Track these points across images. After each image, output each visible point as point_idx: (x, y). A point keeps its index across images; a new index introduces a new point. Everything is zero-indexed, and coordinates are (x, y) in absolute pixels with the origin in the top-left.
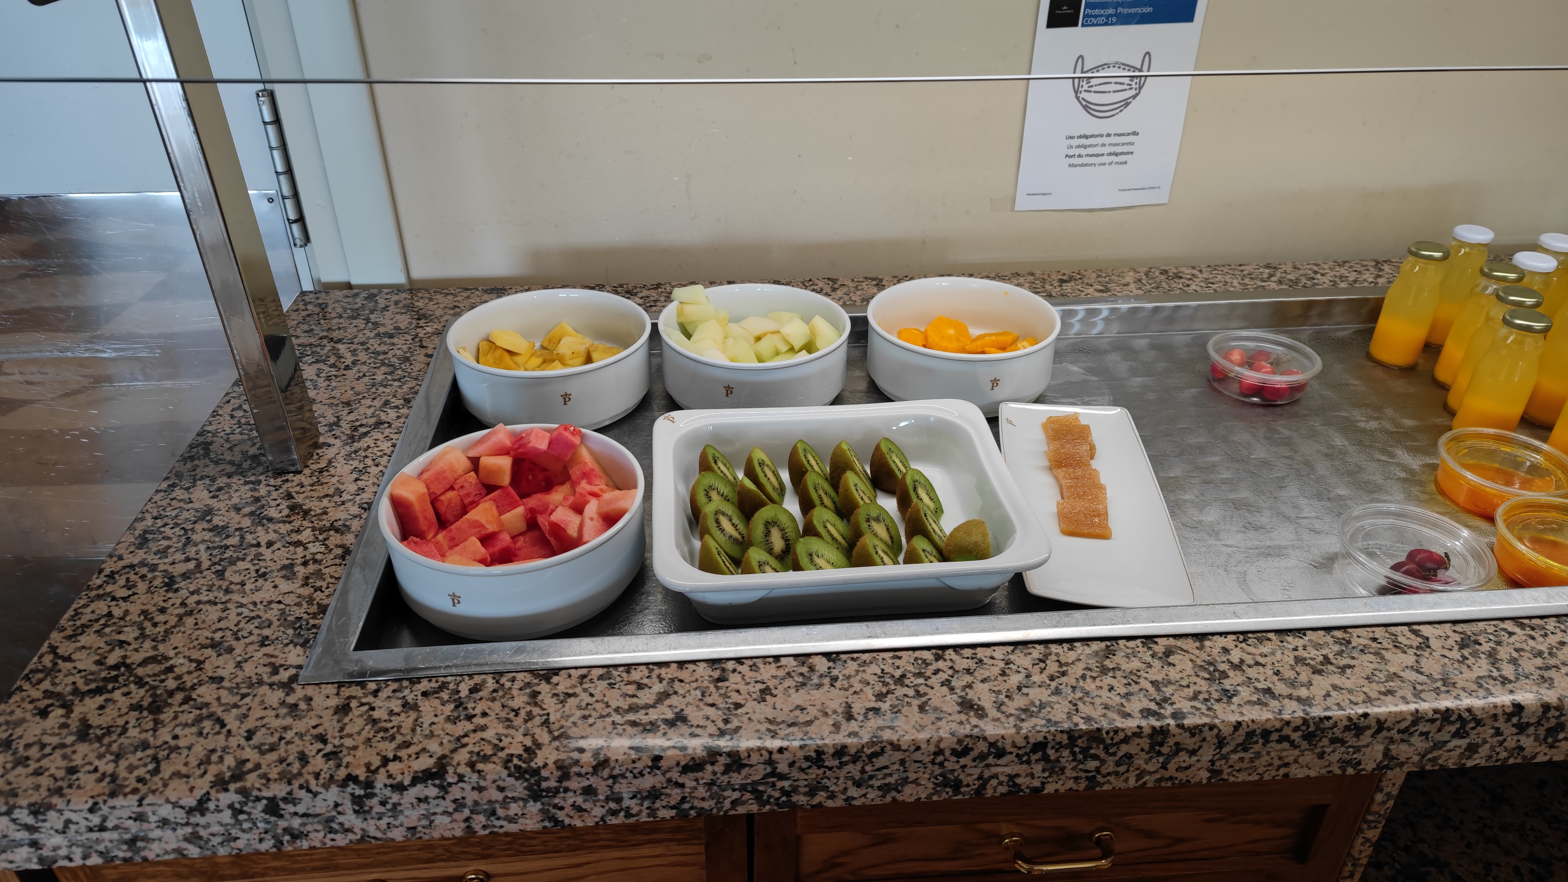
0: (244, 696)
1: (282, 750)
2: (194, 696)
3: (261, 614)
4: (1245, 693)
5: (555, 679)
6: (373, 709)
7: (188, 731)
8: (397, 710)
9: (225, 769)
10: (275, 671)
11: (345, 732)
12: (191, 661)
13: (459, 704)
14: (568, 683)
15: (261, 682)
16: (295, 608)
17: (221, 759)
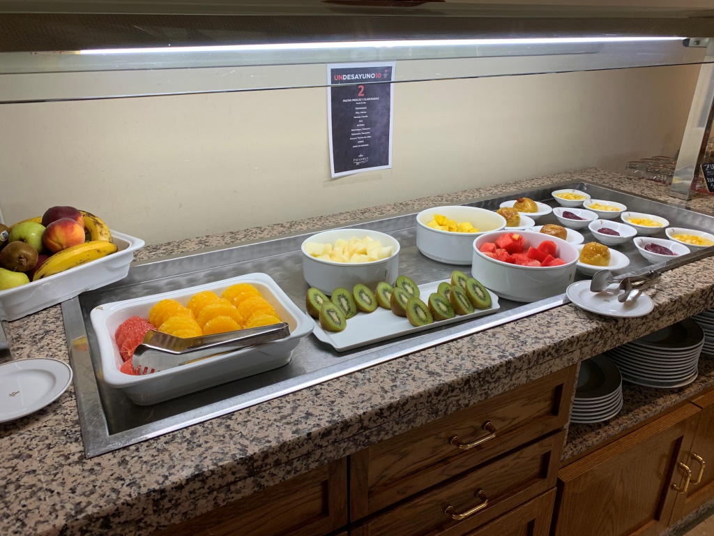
0: (55, 475)
1: (99, 491)
2: (21, 484)
3: (38, 435)
4: (529, 341)
5: (233, 417)
6: (141, 457)
7: (29, 501)
8: (155, 454)
9: (69, 510)
10: (67, 457)
11: (132, 472)
12: (6, 468)
13: (189, 442)
14: (242, 417)
15: (62, 465)
16: (58, 426)
17: (63, 507)
